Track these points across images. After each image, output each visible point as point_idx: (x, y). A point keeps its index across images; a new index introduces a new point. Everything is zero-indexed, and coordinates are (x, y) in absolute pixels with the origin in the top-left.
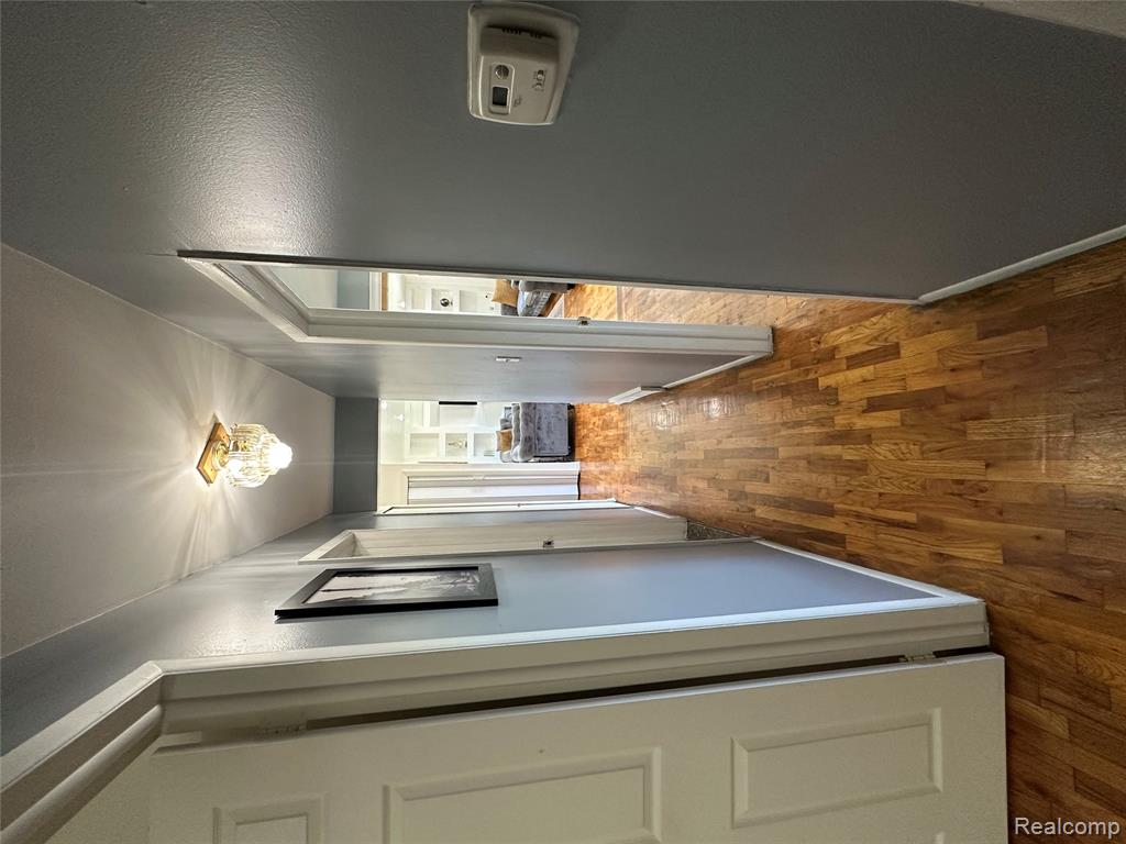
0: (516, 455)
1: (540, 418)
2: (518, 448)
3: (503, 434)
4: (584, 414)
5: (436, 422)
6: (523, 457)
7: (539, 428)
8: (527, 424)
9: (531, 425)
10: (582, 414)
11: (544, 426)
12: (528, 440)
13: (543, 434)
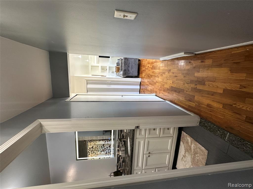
0: (121, 75)
1: (129, 63)
2: (122, 73)
3: (117, 67)
4: (144, 63)
5: (98, 62)
6: (123, 76)
7: (128, 67)
8: (125, 65)
9: (126, 66)
10: (143, 63)
11: (130, 66)
12: (125, 70)
13: (130, 69)
